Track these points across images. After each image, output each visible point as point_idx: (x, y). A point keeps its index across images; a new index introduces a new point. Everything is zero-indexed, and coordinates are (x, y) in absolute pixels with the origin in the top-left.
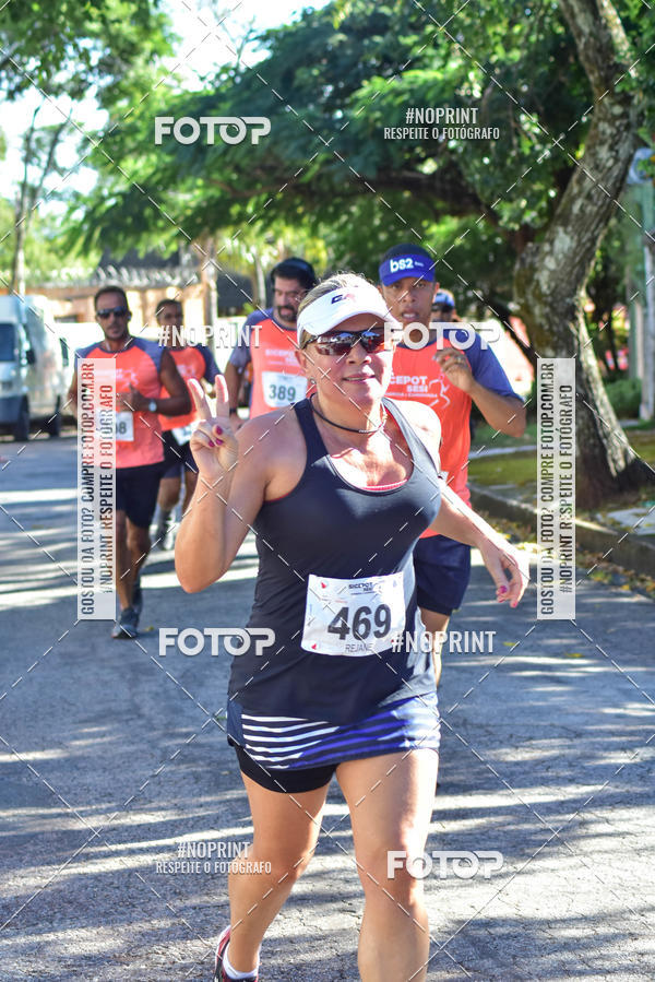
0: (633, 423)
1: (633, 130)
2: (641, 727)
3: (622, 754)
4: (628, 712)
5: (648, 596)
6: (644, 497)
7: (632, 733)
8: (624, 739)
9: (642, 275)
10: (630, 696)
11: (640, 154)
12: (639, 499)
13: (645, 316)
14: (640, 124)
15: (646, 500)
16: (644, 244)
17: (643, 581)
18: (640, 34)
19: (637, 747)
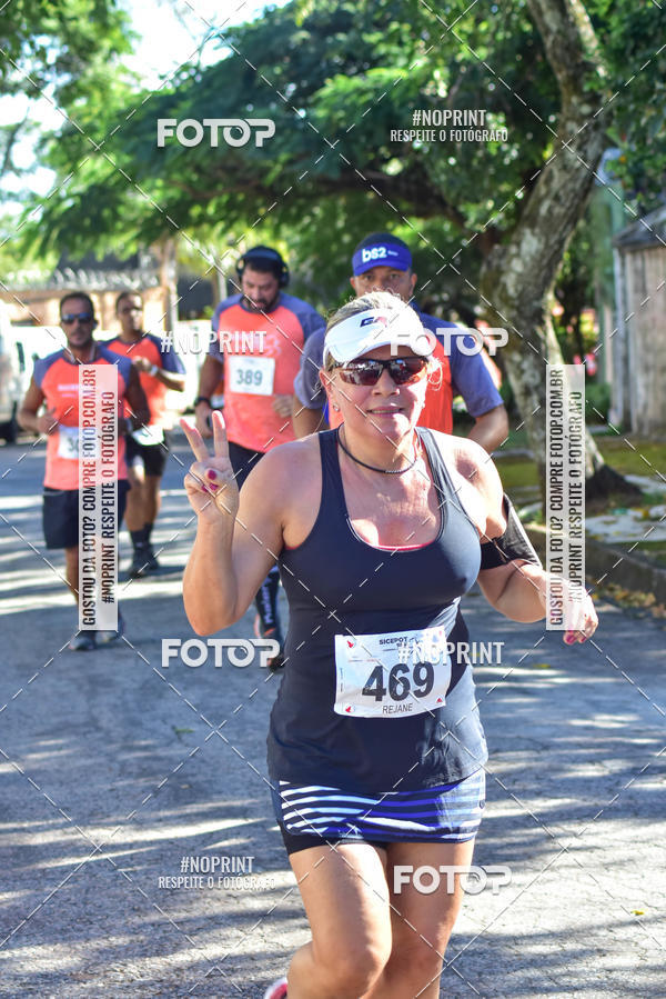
0: (601, 429)
1: (602, 130)
2: (610, 739)
3: (591, 767)
4: (596, 724)
5: (617, 605)
6: (613, 504)
7: (600, 746)
8: (592, 751)
9: (611, 277)
10: (599, 707)
11: (609, 155)
12: (608, 506)
13: (615, 320)
14: (609, 124)
15: (615, 508)
16: (613, 246)
17: (612, 590)
18: (609, 32)
19: (604, 759)
